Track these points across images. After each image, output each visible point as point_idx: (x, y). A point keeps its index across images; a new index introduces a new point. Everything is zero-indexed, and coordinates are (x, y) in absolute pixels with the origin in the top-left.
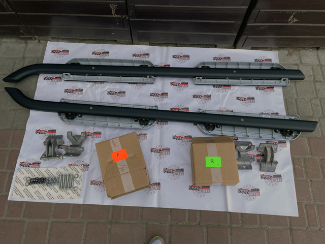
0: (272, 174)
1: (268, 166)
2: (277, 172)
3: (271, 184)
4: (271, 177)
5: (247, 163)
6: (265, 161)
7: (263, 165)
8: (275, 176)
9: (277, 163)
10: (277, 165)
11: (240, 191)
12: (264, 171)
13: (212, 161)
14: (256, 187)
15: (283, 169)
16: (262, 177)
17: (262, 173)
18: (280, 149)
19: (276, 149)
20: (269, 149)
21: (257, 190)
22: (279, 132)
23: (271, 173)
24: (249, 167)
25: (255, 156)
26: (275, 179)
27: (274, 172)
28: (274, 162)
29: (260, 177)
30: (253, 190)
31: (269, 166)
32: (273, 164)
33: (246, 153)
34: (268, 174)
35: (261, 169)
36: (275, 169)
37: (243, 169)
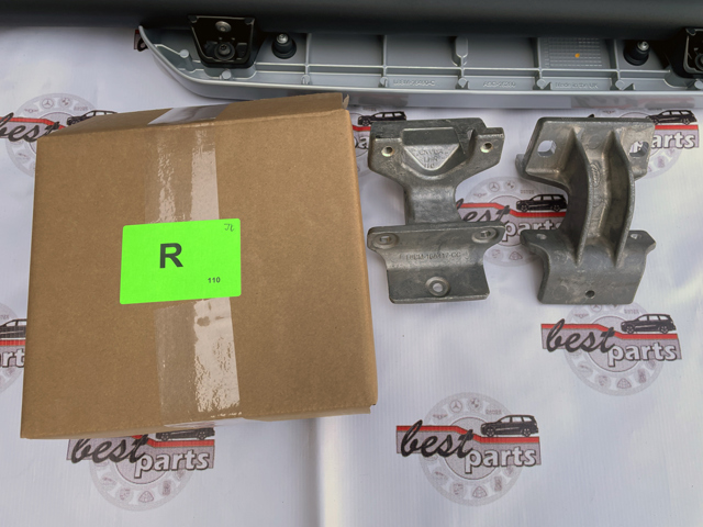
0: (613, 316)
1: (592, 264)
2: (649, 299)
3: (613, 380)
4: (609, 333)
5: (459, 258)
6: (570, 236)
7: (560, 261)
8: (632, 328)
9: (645, 242)
10: (651, 256)
11: (414, 440)
12: (563, 299)
13: (170, 254)
14: (517, 408)
15: (681, 279)
16: (555, 338)
17: (554, 313)
18: (661, 163)
19: (643, 152)
20: (595, 158)
21: (522, 426)
22: (652, 60)
23: (606, 310)
24: (468, 285)
25: (506, 210)
26: (634, 345)
27: (628, 299)
28: (631, 243)
29: (537, 337)
30: (493, 431)
31: (600, 263)
32: (623, 254)
33: (448, 193)
34: (592, 314)
35: (544, 292)
36: (633, 282)
37: (427, 295)
